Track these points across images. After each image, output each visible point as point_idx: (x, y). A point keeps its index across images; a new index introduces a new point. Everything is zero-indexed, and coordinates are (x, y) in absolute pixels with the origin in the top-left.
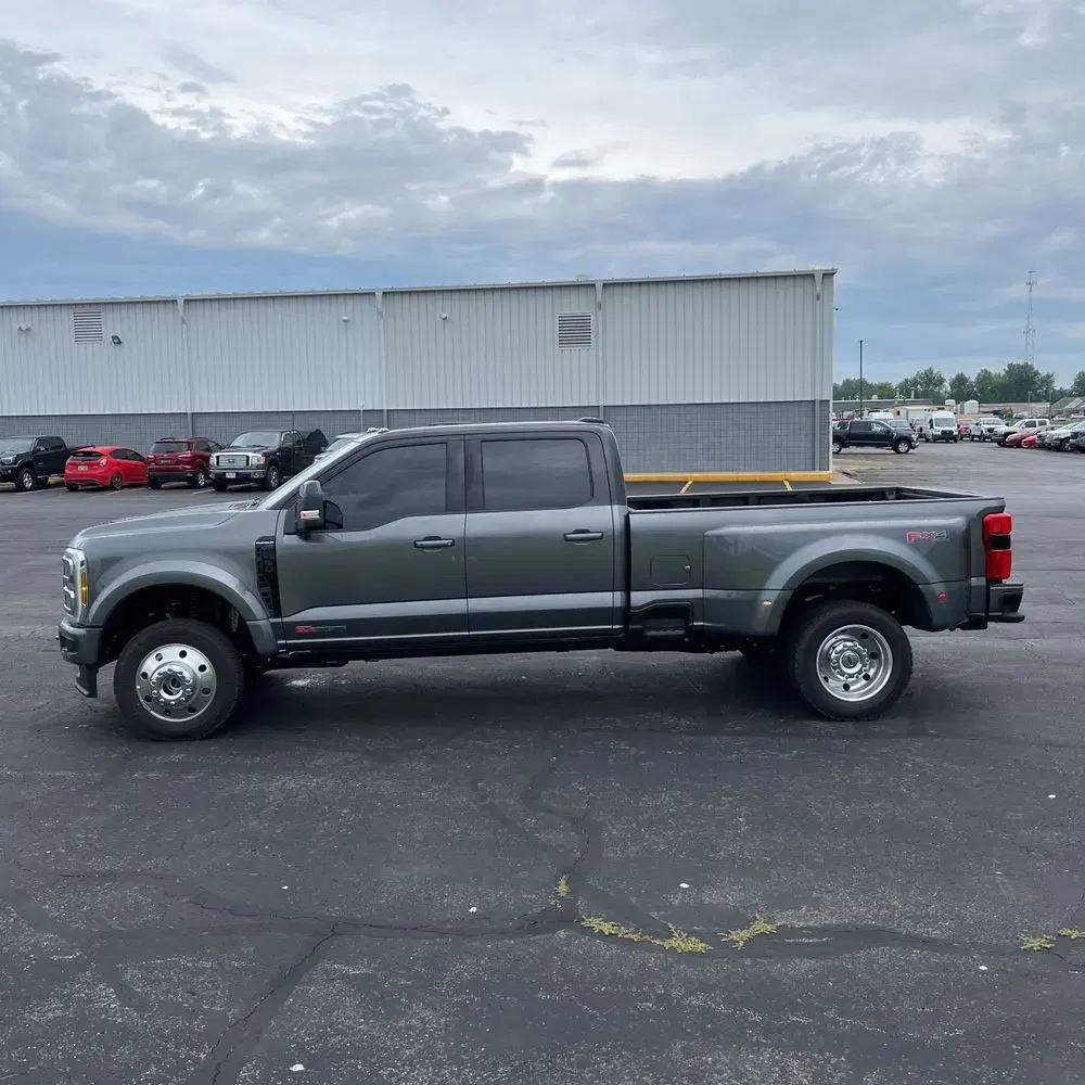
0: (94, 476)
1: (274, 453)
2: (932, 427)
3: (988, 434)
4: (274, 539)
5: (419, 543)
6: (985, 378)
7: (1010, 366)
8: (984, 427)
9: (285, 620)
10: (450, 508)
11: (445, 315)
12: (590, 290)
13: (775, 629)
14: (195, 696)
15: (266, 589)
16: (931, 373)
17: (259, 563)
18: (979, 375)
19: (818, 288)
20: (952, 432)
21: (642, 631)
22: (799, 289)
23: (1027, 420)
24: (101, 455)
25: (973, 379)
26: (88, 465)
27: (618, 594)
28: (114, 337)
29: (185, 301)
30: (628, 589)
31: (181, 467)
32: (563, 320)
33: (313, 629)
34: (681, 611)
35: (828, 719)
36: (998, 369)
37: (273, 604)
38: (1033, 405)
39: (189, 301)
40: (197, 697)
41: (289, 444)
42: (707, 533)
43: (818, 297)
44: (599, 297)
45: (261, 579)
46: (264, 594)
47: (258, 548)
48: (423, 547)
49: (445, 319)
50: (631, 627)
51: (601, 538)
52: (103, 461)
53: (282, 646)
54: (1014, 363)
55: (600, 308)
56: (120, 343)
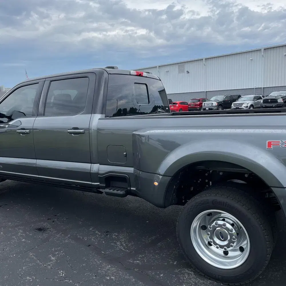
0: (175, 109)
1: (221, 102)
24: (177, 104)
26: (174, 106)
27: (94, 165)
29: (205, 59)
31: (196, 106)
39: (206, 59)
41: (226, 99)
42: (134, 133)
51: (84, 133)
52: (177, 105)
56: (189, 73)
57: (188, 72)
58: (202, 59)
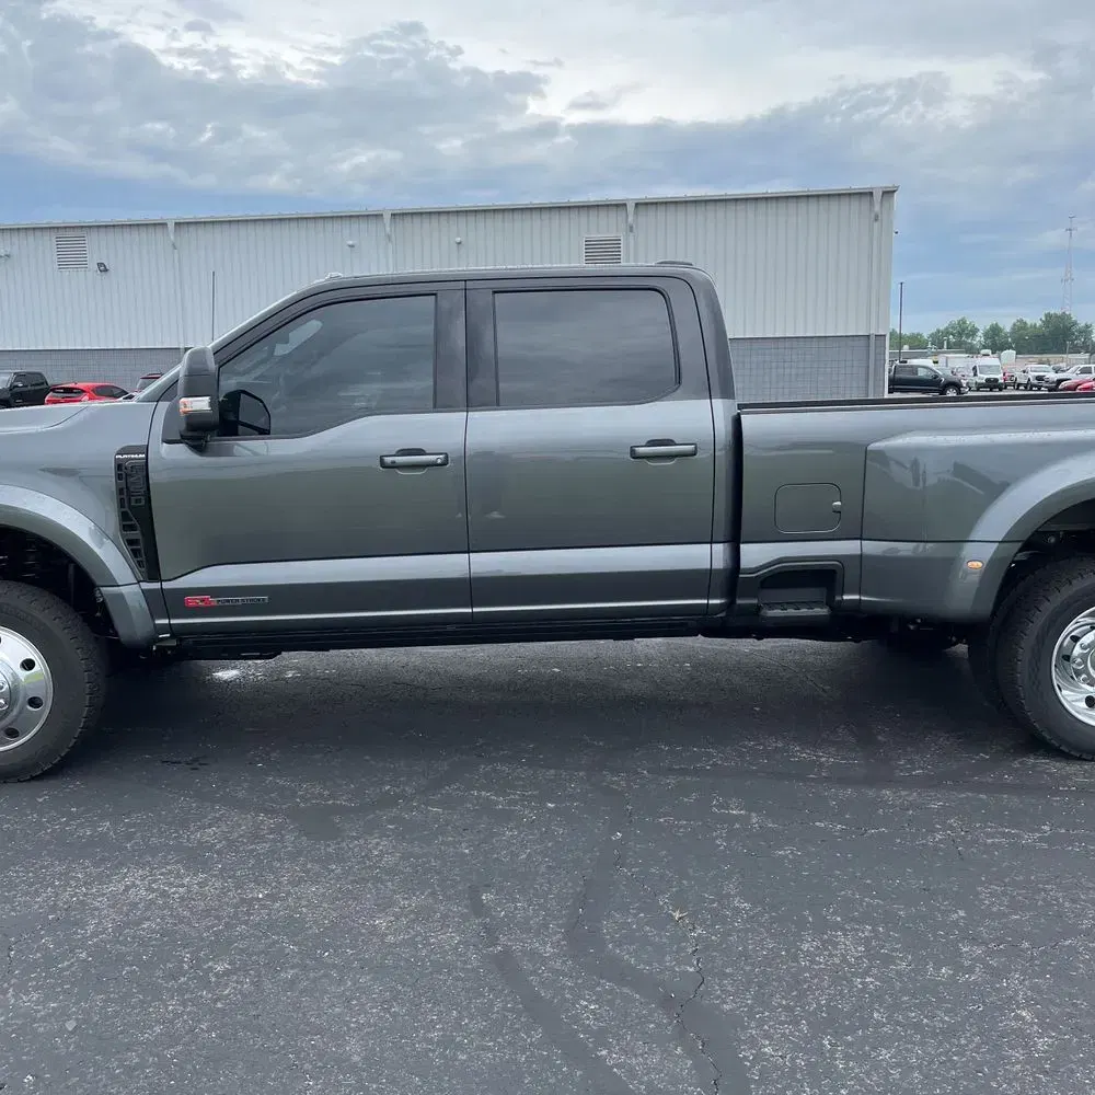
2: (975, 375)
3: (1036, 382)
4: (146, 450)
5: (388, 460)
6: (1020, 328)
7: (1048, 316)
8: (1032, 375)
9: (166, 585)
10: (439, 403)
11: (458, 239)
12: (621, 209)
13: (986, 607)
14: (15, 712)
15: (136, 534)
16: (964, 323)
17: (120, 491)
18: (1014, 325)
19: (877, 208)
20: (996, 380)
21: (758, 608)
22: (853, 210)
23: (1082, 366)
24: (82, 391)
25: (1008, 329)
27: (719, 548)
28: (100, 265)
29: (176, 223)
30: (735, 540)
32: (590, 244)
33: (214, 601)
34: (823, 577)
35: (1067, 757)
36: (1035, 318)
37: (147, 559)
38: (1070, 356)
39: (180, 223)
40: (20, 712)
42: (873, 446)
43: (876, 218)
44: (631, 219)
45: (124, 516)
46: (130, 542)
47: (119, 466)
48: (394, 466)
49: (459, 243)
50: (739, 602)
51: (694, 454)
53: (163, 629)
54: (1052, 312)
55: (631, 231)
56: (106, 270)
57: (102, 268)
58: (164, 225)
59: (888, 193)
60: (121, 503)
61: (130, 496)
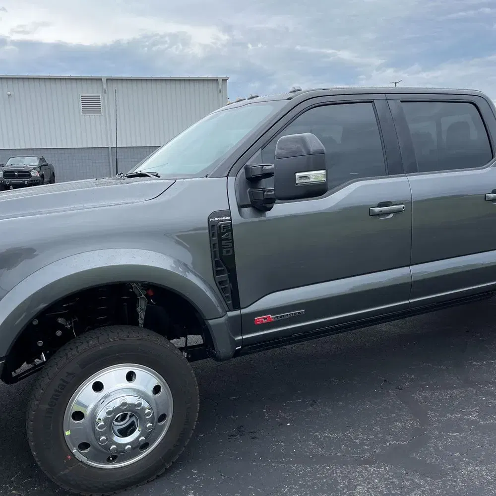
4: (228, 214)
9: (244, 311)
11: (9, 93)
12: (99, 82)
17: (214, 246)
19: (220, 87)
22: (211, 87)
32: (84, 99)
33: (273, 318)
37: (231, 294)
40: (154, 430)
43: (220, 91)
44: (105, 86)
45: (216, 264)
46: (220, 283)
47: (212, 226)
49: (10, 95)
53: (239, 342)
55: (105, 93)
59: (225, 80)
60: (214, 255)
61: (221, 248)
